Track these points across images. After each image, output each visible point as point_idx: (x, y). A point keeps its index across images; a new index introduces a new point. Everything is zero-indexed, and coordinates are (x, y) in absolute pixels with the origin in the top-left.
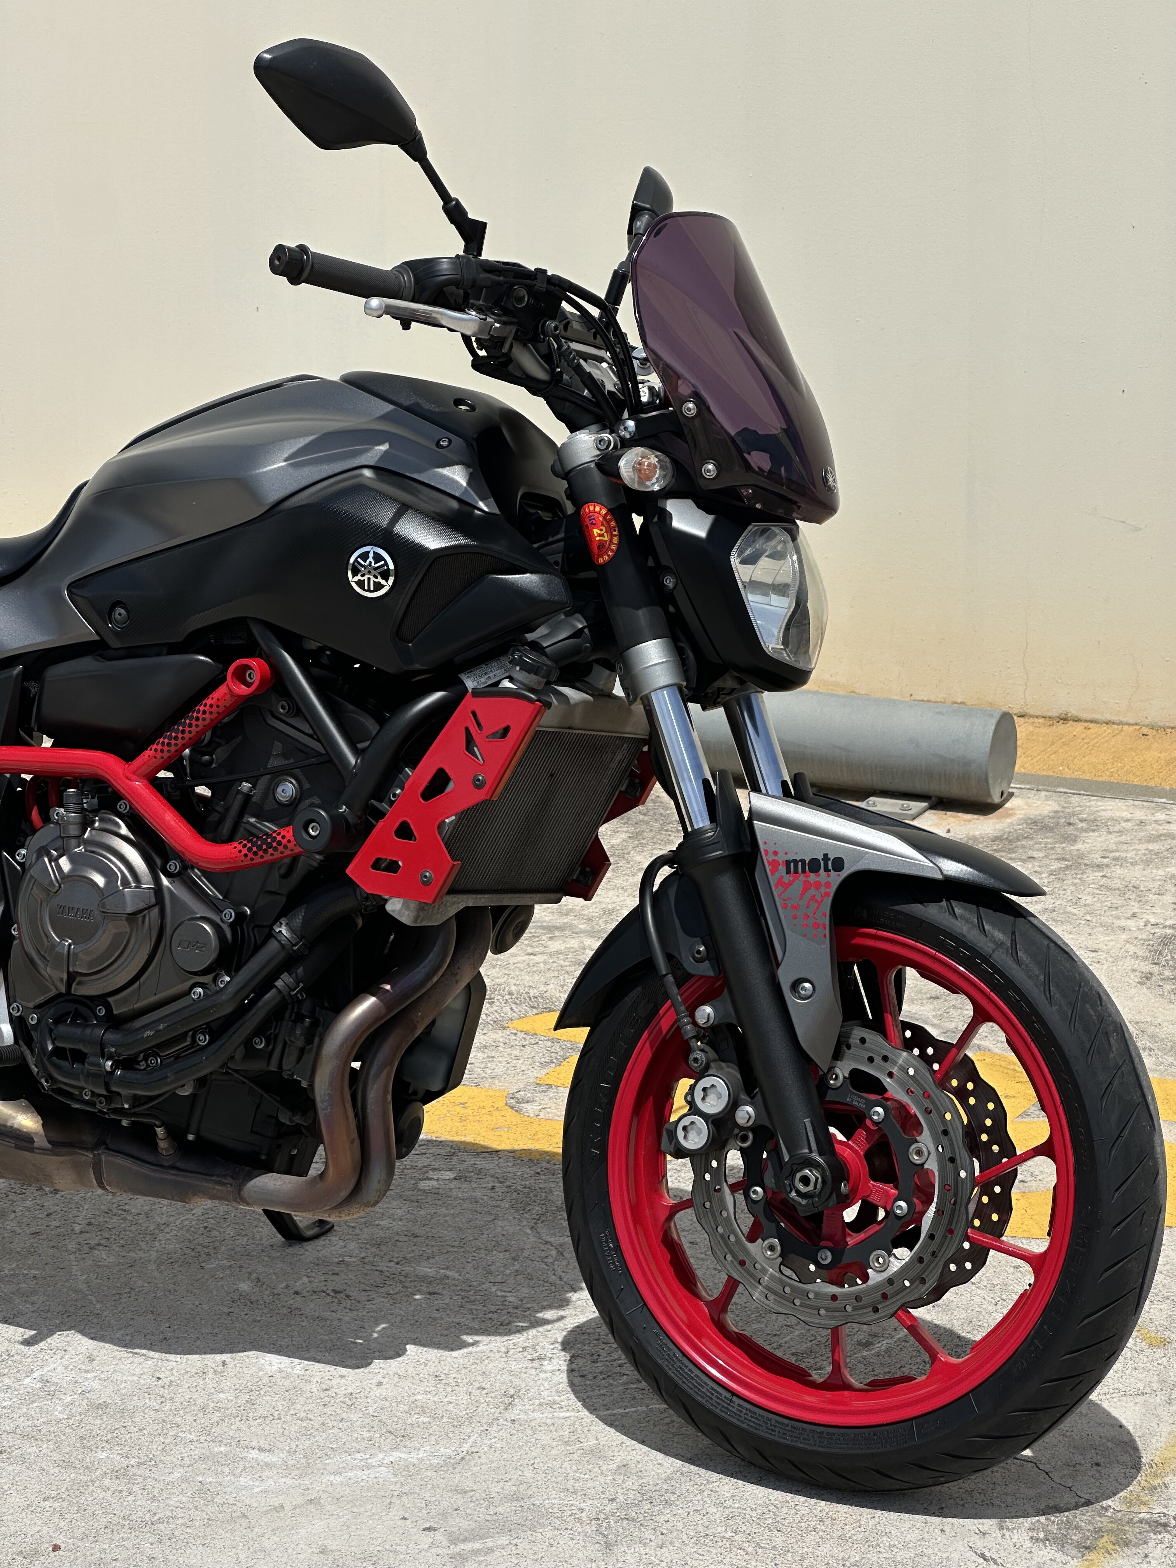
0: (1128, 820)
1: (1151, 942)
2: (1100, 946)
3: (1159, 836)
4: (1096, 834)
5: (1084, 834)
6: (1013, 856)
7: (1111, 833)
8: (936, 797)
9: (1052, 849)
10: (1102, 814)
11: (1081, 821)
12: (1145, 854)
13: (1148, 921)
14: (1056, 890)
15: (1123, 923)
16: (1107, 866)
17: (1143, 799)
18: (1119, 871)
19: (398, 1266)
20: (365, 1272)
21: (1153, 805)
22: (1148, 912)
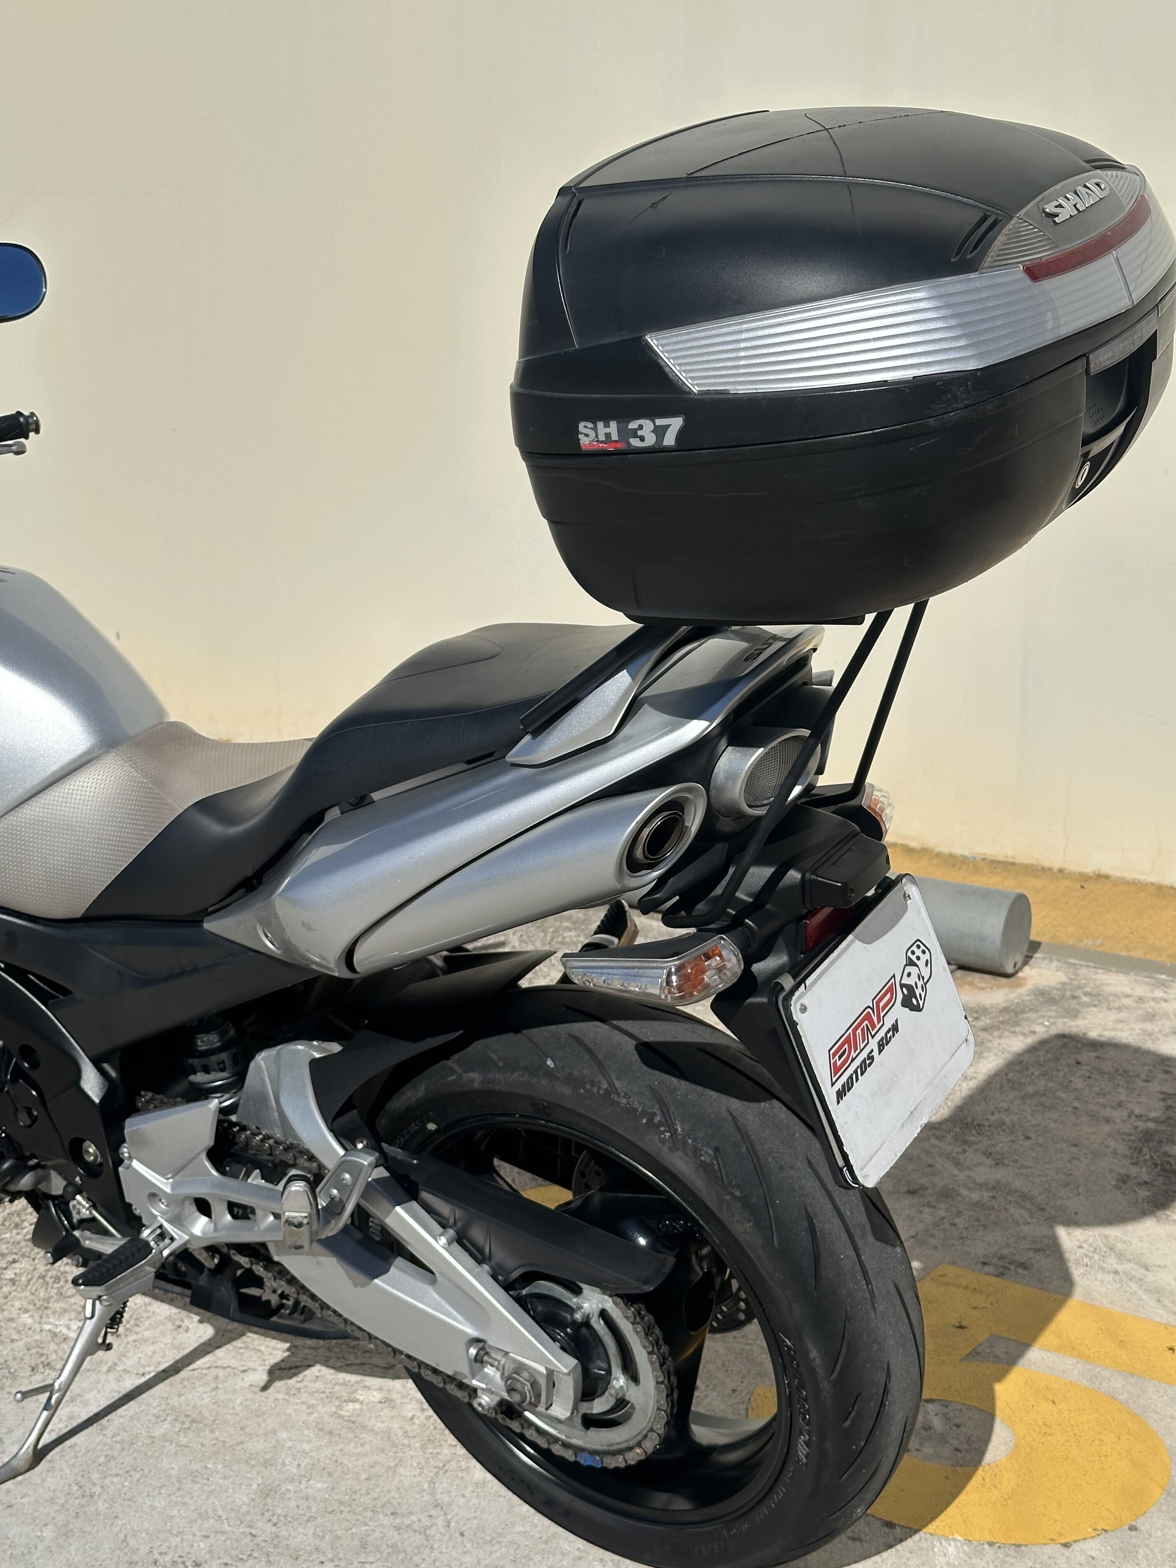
0: (1127, 996)
1: (1133, 1138)
2: (1082, 1139)
4: (1097, 1009)
5: (1087, 1009)
6: (1017, 1029)
7: (1109, 1009)
8: (957, 965)
10: (1104, 988)
11: (1085, 995)
12: (1138, 1035)
13: (1132, 1112)
15: (1108, 1112)
17: (1145, 974)
21: (1153, 981)
22: (1134, 1101)
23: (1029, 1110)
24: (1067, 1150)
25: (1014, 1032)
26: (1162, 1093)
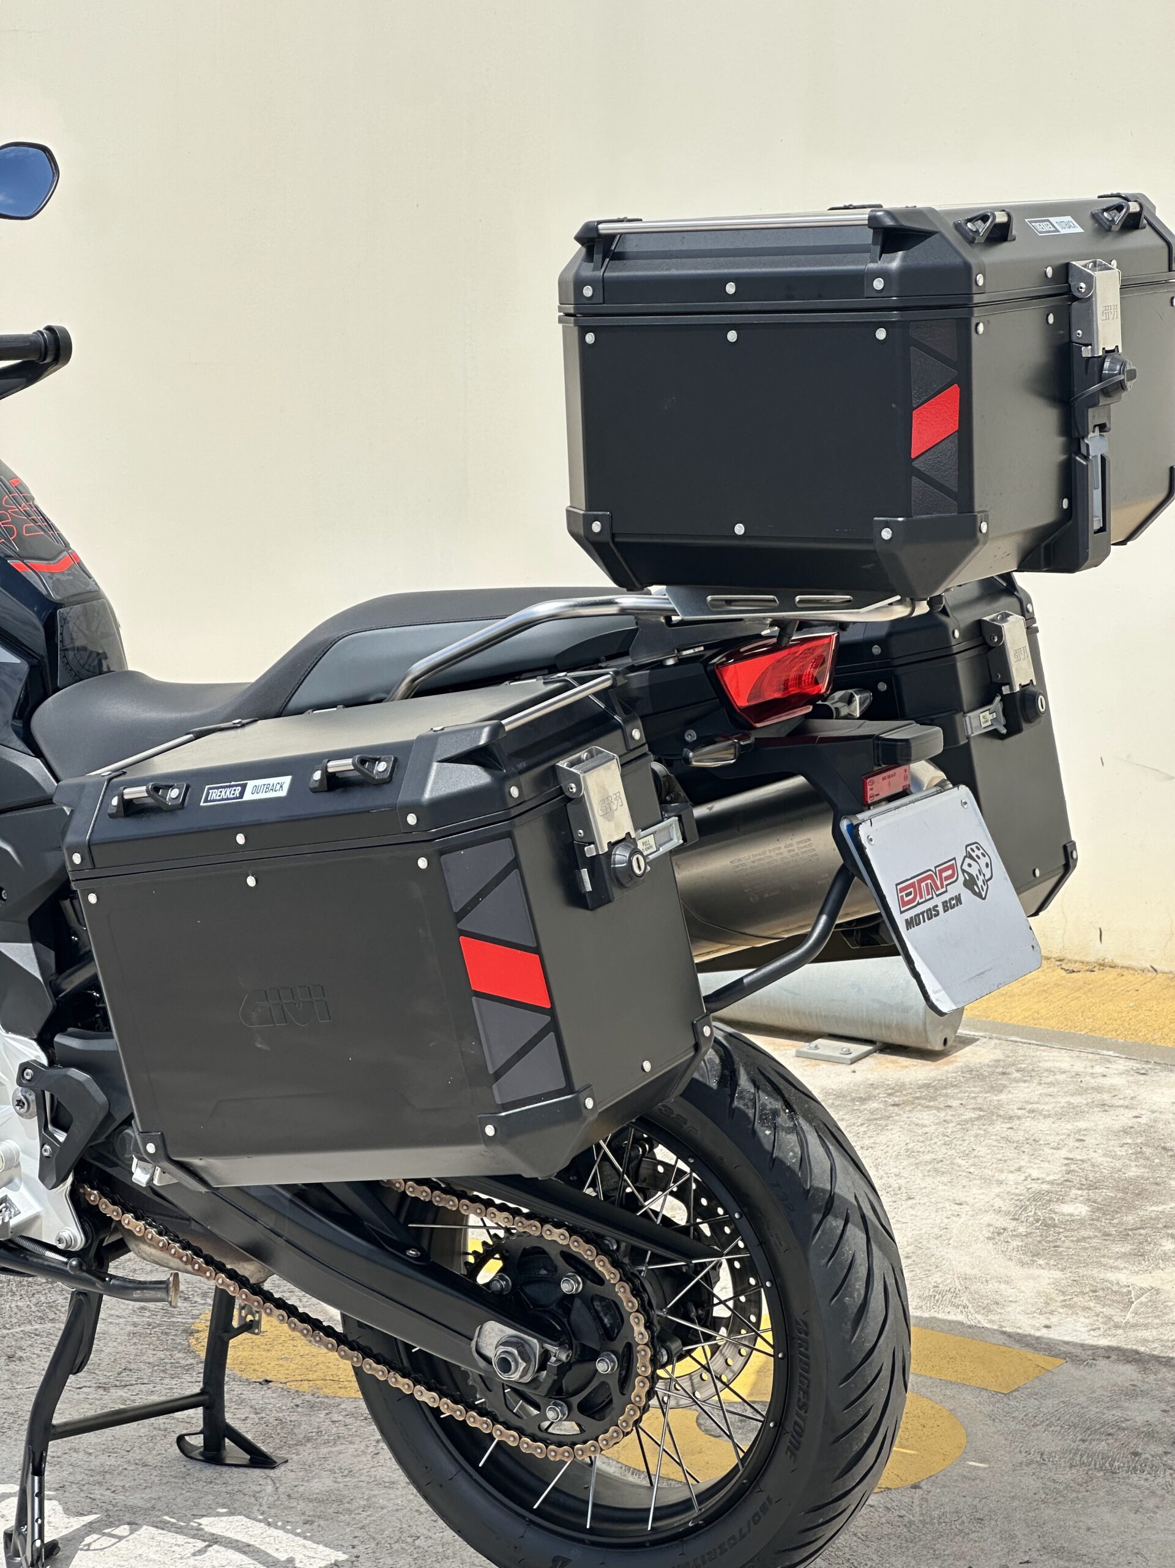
0: (1065, 1072)
1: (1021, 1198)
2: (968, 1199)
3: (1087, 1089)
4: (1027, 1085)
5: (1014, 1085)
6: (932, 1104)
7: (1040, 1084)
8: (881, 1042)
9: (975, 1098)
10: (1040, 1065)
11: (1018, 1071)
12: (1063, 1107)
13: (1030, 1175)
14: (954, 1141)
15: (1003, 1177)
16: (1019, 1118)
17: (1090, 1050)
18: (1028, 1123)
19: (113, 1495)
20: (78, 1499)
21: (1097, 1057)
22: (1035, 1166)
23: (921, 1175)
24: (949, 1208)
25: (927, 1107)
26: (1068, 1159)
